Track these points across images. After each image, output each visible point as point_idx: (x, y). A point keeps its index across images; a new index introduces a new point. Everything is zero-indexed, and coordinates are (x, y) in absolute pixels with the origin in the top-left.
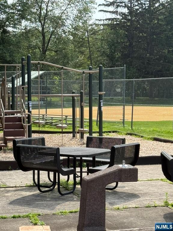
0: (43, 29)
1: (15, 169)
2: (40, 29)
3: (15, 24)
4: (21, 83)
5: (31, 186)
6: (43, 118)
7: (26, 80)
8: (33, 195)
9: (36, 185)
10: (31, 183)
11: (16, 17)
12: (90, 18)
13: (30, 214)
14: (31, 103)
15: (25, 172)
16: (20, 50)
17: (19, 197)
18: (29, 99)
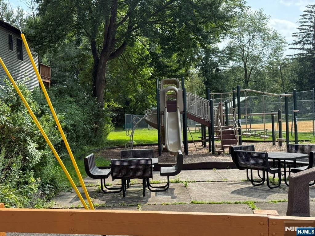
0: (245, 66)
1: (232, 168)
2: (243, 66)
3: (225, 64)
4: (232, 105)
5: (245, 181)
6: (248, 131)
7: (236, 103)
8: (248, 187)
9: (250, 180)
10: (246, 179)
11: (225, 59)
12: (282, 55)
13: (248, 201)
14: (240, 120)
15: (241, 170)
16: (229, 83)
17: (238, 189)
18: (239, 117)
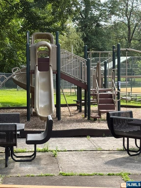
0: (129, 22)
1: (108, 136)
2: (127, 22)
3: (107, 19)
4: (112, 66)
5: (121, 150)
6: (129, 95)
7: (116, 64)
8: (124, 158)
9: (126, 150)
10: (122, 148)
11: (107, 13)
13: (122, 173)
14: (120, 83)
15: (116, 139)
16: (110, 40)
17: (112, 159)
18: (119, 80)
